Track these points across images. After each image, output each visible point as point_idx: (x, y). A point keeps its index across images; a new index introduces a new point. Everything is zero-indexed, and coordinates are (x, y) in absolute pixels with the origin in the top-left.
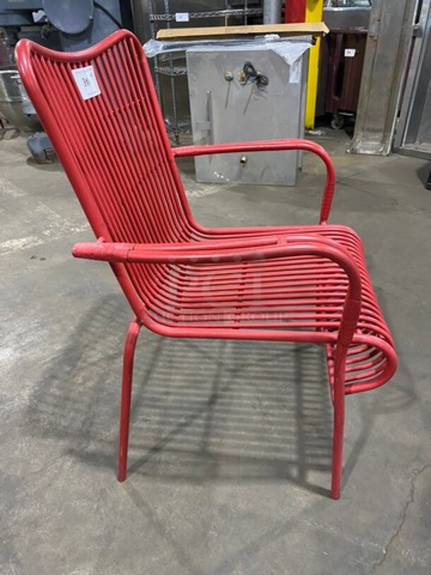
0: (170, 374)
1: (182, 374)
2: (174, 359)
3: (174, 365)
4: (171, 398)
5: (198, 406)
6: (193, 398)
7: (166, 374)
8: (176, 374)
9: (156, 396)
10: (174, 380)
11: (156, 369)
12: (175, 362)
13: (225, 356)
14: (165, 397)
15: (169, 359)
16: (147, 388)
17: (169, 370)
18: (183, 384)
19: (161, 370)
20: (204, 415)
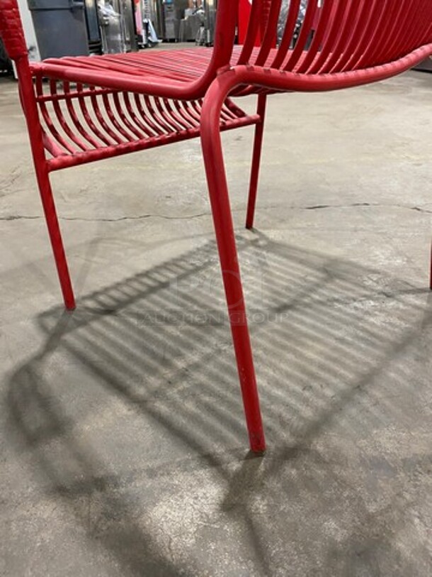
0: (322, 367)
1: (301, 356)
2: (298, 389)
3: (305, 378)
4: (339, 334)
5: (308, 310)
6: (308, 320)
7: (329, 371)
8: (311, 361)
9: (363, 345)
10: (321, 353)
11: (342, 386)
12: (300, 381)
13: (208, 350)
14: (349, 339)
15: (307, 394)
16: (374, 363)
17: (323, 374)
18: (310, 343)
19: (335, 381)
20: (306, 300)
